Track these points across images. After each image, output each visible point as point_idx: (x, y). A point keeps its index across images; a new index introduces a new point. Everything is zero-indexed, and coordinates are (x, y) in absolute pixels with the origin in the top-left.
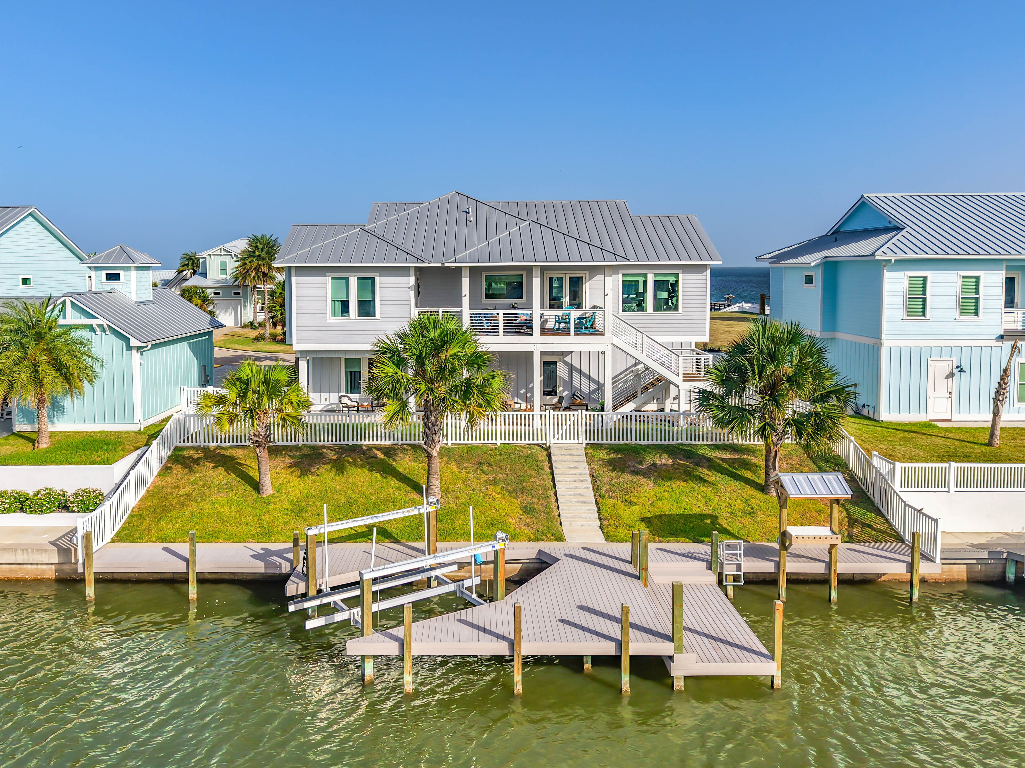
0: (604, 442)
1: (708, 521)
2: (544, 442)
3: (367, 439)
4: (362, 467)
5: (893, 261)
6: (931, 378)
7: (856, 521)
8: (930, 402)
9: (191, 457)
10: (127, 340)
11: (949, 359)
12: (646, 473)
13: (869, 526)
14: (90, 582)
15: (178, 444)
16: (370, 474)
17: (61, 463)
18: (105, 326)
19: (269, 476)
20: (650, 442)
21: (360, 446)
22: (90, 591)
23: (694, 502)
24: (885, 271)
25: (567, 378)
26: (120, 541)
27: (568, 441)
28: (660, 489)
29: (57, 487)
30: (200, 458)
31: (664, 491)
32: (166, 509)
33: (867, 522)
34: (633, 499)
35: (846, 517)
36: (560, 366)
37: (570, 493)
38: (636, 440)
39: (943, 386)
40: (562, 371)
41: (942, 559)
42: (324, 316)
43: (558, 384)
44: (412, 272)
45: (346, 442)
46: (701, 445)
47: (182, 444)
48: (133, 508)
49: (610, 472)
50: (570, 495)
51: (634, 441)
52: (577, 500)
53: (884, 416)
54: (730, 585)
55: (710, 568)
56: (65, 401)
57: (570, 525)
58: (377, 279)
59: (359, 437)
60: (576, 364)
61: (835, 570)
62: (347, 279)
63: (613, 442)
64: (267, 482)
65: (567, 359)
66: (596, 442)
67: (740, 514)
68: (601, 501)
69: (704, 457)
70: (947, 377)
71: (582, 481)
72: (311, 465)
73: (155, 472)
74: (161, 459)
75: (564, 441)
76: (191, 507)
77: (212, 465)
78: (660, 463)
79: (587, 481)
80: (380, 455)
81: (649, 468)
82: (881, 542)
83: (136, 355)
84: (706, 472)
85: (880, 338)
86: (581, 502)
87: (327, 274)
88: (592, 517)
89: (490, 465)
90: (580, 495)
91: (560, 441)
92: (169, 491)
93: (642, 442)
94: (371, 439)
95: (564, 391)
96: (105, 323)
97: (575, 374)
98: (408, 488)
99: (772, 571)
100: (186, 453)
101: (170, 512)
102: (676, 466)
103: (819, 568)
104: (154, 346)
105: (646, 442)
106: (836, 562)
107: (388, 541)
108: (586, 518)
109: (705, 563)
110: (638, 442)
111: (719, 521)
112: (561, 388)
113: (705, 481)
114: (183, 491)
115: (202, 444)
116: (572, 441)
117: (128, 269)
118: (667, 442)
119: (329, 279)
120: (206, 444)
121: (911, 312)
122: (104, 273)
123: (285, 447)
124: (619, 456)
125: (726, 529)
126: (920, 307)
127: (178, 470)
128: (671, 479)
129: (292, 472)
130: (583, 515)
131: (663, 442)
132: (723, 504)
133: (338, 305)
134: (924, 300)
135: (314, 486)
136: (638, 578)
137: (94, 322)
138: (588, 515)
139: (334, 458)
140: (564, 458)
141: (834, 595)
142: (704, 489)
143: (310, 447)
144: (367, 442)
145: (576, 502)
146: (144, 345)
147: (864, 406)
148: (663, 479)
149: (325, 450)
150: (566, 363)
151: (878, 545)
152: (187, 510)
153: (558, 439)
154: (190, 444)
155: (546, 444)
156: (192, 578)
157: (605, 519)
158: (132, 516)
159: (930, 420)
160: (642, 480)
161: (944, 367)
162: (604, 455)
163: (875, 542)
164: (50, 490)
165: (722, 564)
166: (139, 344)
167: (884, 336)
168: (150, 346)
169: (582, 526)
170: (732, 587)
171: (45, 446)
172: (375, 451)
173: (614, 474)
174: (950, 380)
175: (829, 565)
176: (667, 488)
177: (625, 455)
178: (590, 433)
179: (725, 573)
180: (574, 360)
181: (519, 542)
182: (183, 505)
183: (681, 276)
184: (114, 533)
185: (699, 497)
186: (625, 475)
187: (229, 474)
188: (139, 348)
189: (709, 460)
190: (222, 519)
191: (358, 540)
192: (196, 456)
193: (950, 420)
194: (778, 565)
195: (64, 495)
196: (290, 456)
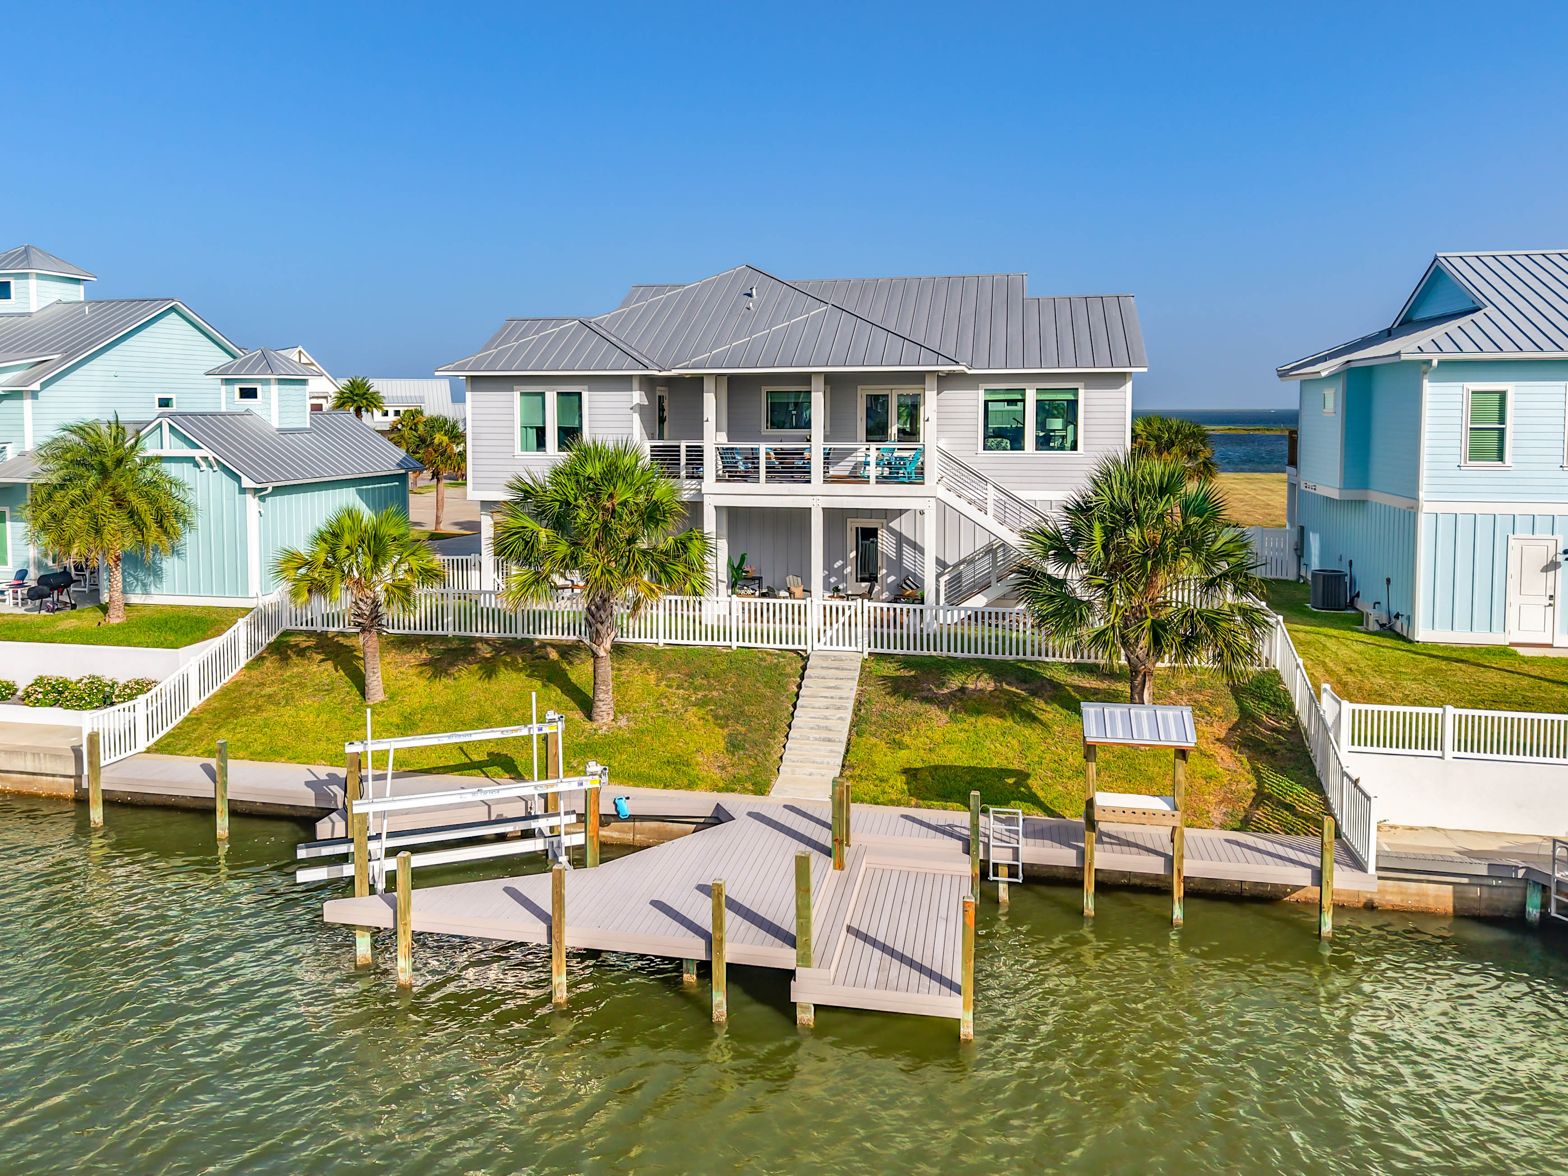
0: (898, 651)
1: (1011, 781)
2: (803, 647)
3: (543, 632)
4: (520, 670)
5: (1435, 363)
6: (1513, 569)
8: (1512, 613)
9: (297, 645)
10: (238, 479)
11: (1550, 536)
12: (942, 703)
13: (1290, 808)
14: (96, 802)
15: (289, 627)
16: (528, 682)
18: (211, 458)
19: (379, 674)
20: (973, 655)
22: (97, 814)
23: (1003, 750)
24: (1426, 383)
25: (893, 555)
26: (156, 751)
27: (841, 647)
28: (956, 727)
30: (309, 647)
31: (961, 731)
32: (234, 713)
34: (907, 740)
36: (883, 534)
37: (812, 725)
38: (949, 650)
39: (1540, 584)
42: (509, 449)
43: (879, 564)
44: (636, 384)
46: (1054, 664)
47: (294, 627)
49: (887, 697)
50: (812, 728)
51: (945, 653)
52: (817, 736)
53: (1423, 633)
54: (1003, 882)
55: (967, 851)
56: (164, 562)
57: (793, 772)
58: (585, 395)
60: (907, 532)
61: (1179, 870)
62: (543, 394)
63: (912, 652)
64: (376, 683)
65: (895, 524)
68: (854, 738)
69: (1050, 681)
70: (1546, 569)
71: (839, 708)
72: (452, 664)
73: (243, 662)
74: (252, 645)
75: (834, 647)
76: (270, 712)
77: (321, 657)
78: (973, 687)
79: (846, 708)
80: (554, 655)
81: (953, 694)
82: (1298, 834)
83: (252, 501)
84: (1042, 704)
85: (1416, 499)
86: (824, 740)
87: (515, 387)
88: (832, 763)
90: (827, 728)
91: (828, 647)
92: (249, 689)
93: (959, 654)
94: (548, 631)
95: (888, 575)
96: (210, 455)
97: (906, 549)
98: (572, 704)
100: (293, 640)
101: (237, 717)
102: (997, 693)
105: (966, 655)
106: (1182, 857)
108: (822, 763)
109: (961, 843)
110: (952, 653)
111: (1029, 782)
112: (884, 571)
113: (1034, 719)
114: (267, 691)
115: (319, 628)
116: (847, 648)
117: (266, 382)
118: (1000, 657)
119: (517, 394)
120: (325, 628)
121: (1476, 453)
122: (236, 388)
123: (428, 638)
124: (913, 673)
125: (1035, 795)
126: (1495, 445)
127: (269, 664)
128: (979, 713)
129: (421, 672)
130: (818, 759)
131: (993, 656)
132: (1048, 756)
133: (532, 434)
134: (1502, 432)
135: (443, 693)
137: (197, 454)
138: (826, 760)
139: (488, 656)
140: (824, 673)
141: (1178, 913)
142: (1027, 732)
144: (542, 636)
145: (816, 739)
146: (259, 486)
147: (1397, 616)
148: (966, 712)
149: (479, 645)
153: (825, 644)
154: (304, 628)
155: (805, 651)
156: (222, 807)
157: (849, 767)
159: (1508, 644)
160: (934, 711)
161: (1540, 554)
162: (889, 669)
163: (1287, 833)
166: (254, 485)
167: (1422, 495)
168: (270, 490)
169: (810, 775)
170: (1006, 886)
171: (118, 621)
172: (549, 649)
173: (891, 700)
174: (1551, 574)
175: (1170, 861)
176: (966, 727)
177: (924, 672)
178: (876, 639)
179: (992, 861)
180: (899, 524)
181: (697, 792)
182: (259, 709)
183: (1081, 392)
184: (152, 741)
185: (1015, 742)
186: (908, 702)
187: (337, 671)
188: (256, 491)
189: (1056, 686)
192: (303, 645)
193: (1550, 646)
194: (1081, 854)
195: (112, 687)
196: (429, 650)
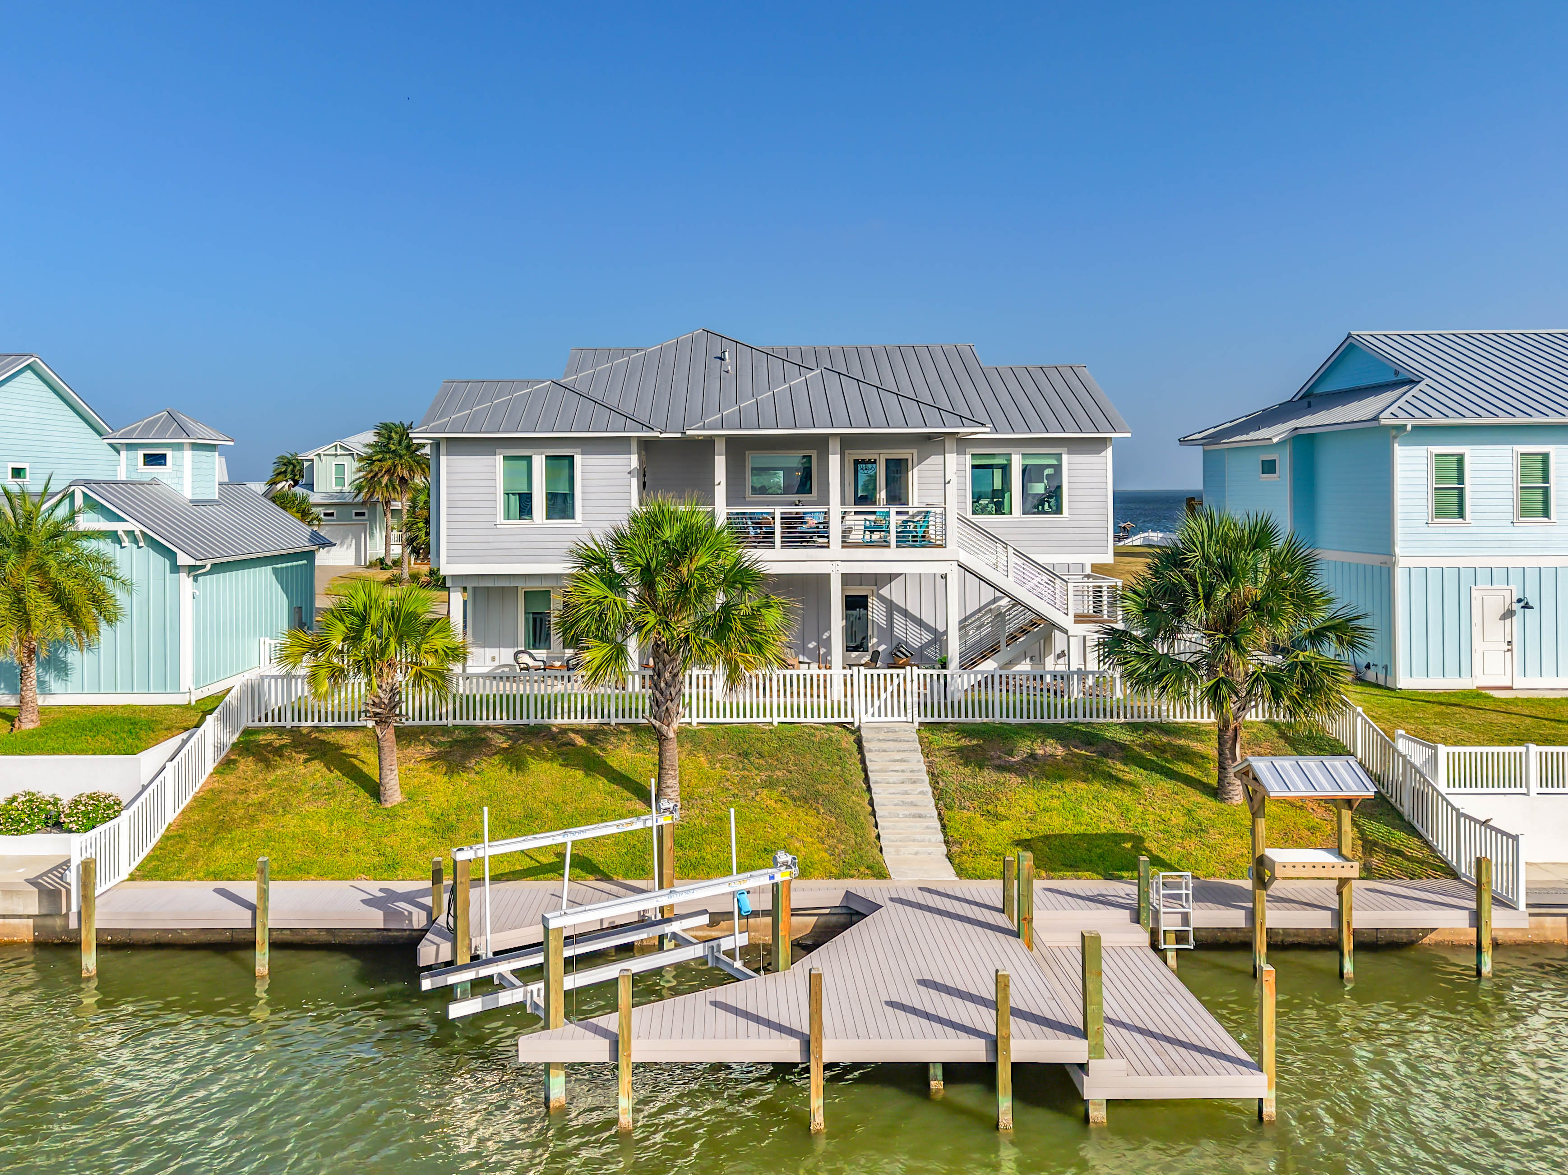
0: (950, 719)
1: (1128, 845)
2: (849, 719)
3: (559, 716)
4: (552, 760)
5: (1409, 428)
6: (1477, 619)
7: (1376, 844)
8: (1477, 658)
9: (270, 744)
10: (170, 555)
11: (1505, 587)
12: (1021, 769)
13: (1399, 853)
14: (90, 945)
15: (250, 724)
16: (564, 772)
17: (54, 752)
18: (137, 532)
19: (396, 772)
20: (1025, 720)
21: (548, 728)
22: (89, 960)
23: (1102, 813)
24: (1396, 445)
25: (883, 623)
26: (143, 878)
27: (889, 718)
28: (1045, 794)
29: (46, 789)
30: (284, 746)
31: (1052, 797)
33: (1394, 846)
34: (1001, 810)
35: (1359, 838)
36: (873, 602)
37: (896, 801)
38: (1001, 717)
39: (1497, 631)
40: (876, 612)
41: (1528, 906)
42: (491, 518)
43: (870, 633)
44: (634, 446)
45: (525, 721)
46: (1108, 725)
47: (257, 724)
48: (170, 824)
49: (961, 768)
50: (896, 805)
51: (997, 719)
52: (907, 812)
53: (1404, 682)
54: (1171, 950)
55: (1137, 919)
56: (69, 655)
57: (897, 852)
58: (578, 459)
59: (546, 713)
60: (898, 600)
61: (1348, 923)
62: (529, 459)
63: (963, 719)
64: (393, 782)
65: (885, 592)
66: (936, 719)
67: (1180, 834)
68: (946, 813)
69: (1114, 743)
70: (1504, 617)
71: (915, 782)
72: (466, 757)
73: (210, 767)
74: (219, 747)
75: (883, 719)
76: (267, 823)
77: (303, 756)
78: (1041, 752)
79: (923, 781)
80: (580, 741)
81: (1024, 761)
82: (1421, 878)
83: (186, 581)
84: (1120, 766)
85: (1391, 553)
86: (914, 816)
87: (498, 451)
88: (933, 840)
89: (761, 755)
90: (913, 804)
91: (876, 719)
93: (1011, 720)
94: (566, 715)
95: (879, 644)
96: (136, 528)
97: (897, 616)
98: (626, 794)
99: (1242, 924)
100: (262, 738)
102: (1070, 757)
103: (1321, 920)
104: (217, 568)
105: (1018, 720)
106: (1351, 908)
107: (592, 877)
108: (923, 841)
109: (1128, 911)
110: (1004, 719)
111: (1146, 844)
112: (875, 640)
113: (1118, 781)
114: (254, 798)
115: (289, 724)
116: (896, 718)
117: (179, 447)
118: (1052, 720)
119: (500, 459)
120: (296, 723)
121: (1440, 511)
122: (140, 454)
123: (424, 730)
124: (975, 742)
125: (1158, 857)
126: (1455, 504)
127: (247, 765)
128: (1061, 778)
129: (434, 768)
130: (918, 837)
131: (1046, 720)
132: (1151, 817)
133: (514, 501)
134: (1461, 491)
135: (470, 789)
136: (1017, 935)
137: (119, 527)
138: (927, 837)
139: (505, 745)
140: (885, 745)
141: (1348, 967)
142: (1118, 794)
143: (466, 728)
144: (559, 721)
145: (906, 816)
146: (199, 563)
147: (1368, 666)
148: (1048, 778)
149: (489, 734)
150: (882, 599)
151: (1416, 883)
152: (258, 830)
153: (873, 715)
154: (269, 723)
155: (852, 724)
156: (262, 937)
157: (955, 842)
158: (166, 838)
159: (1478, 688)
160: (1014, 780)
161: (1496, 602)
162: (951, 740)
163: (1411, 878)
164: (33, 795)
165: (1156, 912)
166: (192, 562)
167: (1398, 551)
168: (208, 567)
169: (916, 854)
170: (1174, 954)
171: (31, 726)
172: (572, 735)
173: (967, 771)
174: (1508, 621)
175: (1338, 915)
176: (1055, 793)
177: (985, 740)
178: (925, 707)
179: (1163, 928)
180: (893, 592)
181: (813, 880)
183: (1065, 457)
184: (135, 865)
185: (1110, 805)
186: (986, 772)
187: (332, 772)
188: (191, 569)
189: (1122, 747)
190: (317, 844)
191: (541, 876)
192: (277, 743)
193: (1511, 688)
194: (1251, 915)
195: (55, 804)
196: (432, 743)
